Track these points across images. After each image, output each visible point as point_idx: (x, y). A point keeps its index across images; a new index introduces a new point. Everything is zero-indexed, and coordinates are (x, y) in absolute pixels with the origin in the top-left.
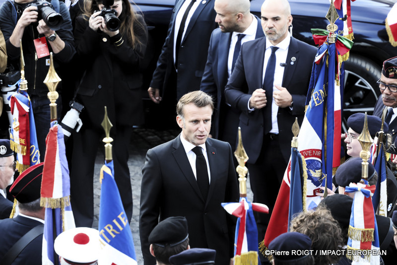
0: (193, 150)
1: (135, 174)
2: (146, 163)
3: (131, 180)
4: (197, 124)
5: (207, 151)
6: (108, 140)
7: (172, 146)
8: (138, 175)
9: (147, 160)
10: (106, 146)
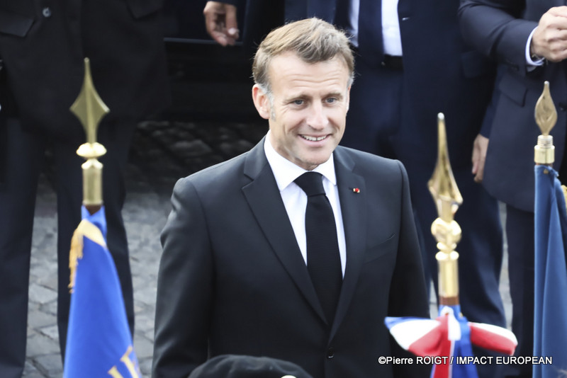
0: (299, 182)
1: (141, 245)
2: (172, 215)
3: (132, 262)
4: (305, 106)
5: (339, 184)
6: (91, 151)
7: (241, 171)
8: (149, 249)
9: (174, 208)
10: (85, 166)
